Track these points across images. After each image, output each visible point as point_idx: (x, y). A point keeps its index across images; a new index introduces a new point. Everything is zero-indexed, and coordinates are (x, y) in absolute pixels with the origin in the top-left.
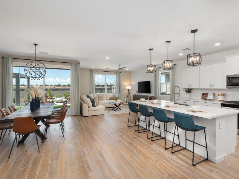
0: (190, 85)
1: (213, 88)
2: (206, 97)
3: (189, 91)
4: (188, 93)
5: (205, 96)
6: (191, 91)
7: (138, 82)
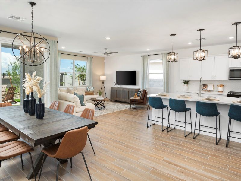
0: (190, 76)
1: (215, 79)
2: (206, 89)
3: (186, 82)
4: (186, 85)
5: (205, 87)
6: (189, 83)
7: (117, 72)
